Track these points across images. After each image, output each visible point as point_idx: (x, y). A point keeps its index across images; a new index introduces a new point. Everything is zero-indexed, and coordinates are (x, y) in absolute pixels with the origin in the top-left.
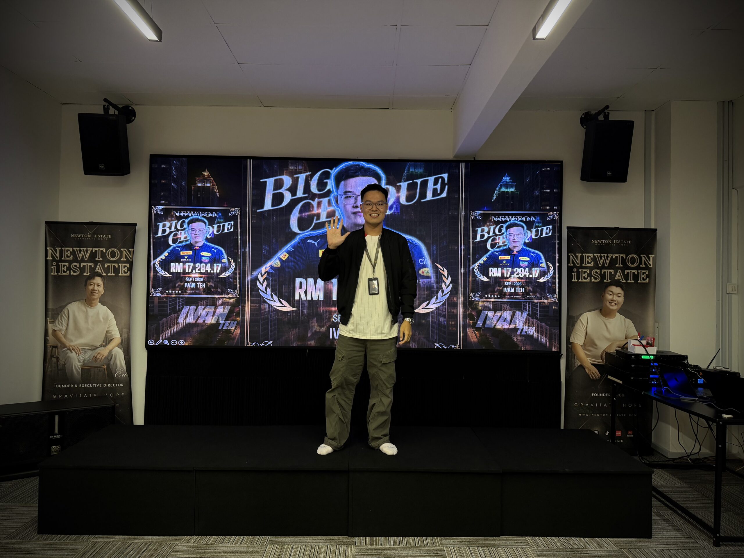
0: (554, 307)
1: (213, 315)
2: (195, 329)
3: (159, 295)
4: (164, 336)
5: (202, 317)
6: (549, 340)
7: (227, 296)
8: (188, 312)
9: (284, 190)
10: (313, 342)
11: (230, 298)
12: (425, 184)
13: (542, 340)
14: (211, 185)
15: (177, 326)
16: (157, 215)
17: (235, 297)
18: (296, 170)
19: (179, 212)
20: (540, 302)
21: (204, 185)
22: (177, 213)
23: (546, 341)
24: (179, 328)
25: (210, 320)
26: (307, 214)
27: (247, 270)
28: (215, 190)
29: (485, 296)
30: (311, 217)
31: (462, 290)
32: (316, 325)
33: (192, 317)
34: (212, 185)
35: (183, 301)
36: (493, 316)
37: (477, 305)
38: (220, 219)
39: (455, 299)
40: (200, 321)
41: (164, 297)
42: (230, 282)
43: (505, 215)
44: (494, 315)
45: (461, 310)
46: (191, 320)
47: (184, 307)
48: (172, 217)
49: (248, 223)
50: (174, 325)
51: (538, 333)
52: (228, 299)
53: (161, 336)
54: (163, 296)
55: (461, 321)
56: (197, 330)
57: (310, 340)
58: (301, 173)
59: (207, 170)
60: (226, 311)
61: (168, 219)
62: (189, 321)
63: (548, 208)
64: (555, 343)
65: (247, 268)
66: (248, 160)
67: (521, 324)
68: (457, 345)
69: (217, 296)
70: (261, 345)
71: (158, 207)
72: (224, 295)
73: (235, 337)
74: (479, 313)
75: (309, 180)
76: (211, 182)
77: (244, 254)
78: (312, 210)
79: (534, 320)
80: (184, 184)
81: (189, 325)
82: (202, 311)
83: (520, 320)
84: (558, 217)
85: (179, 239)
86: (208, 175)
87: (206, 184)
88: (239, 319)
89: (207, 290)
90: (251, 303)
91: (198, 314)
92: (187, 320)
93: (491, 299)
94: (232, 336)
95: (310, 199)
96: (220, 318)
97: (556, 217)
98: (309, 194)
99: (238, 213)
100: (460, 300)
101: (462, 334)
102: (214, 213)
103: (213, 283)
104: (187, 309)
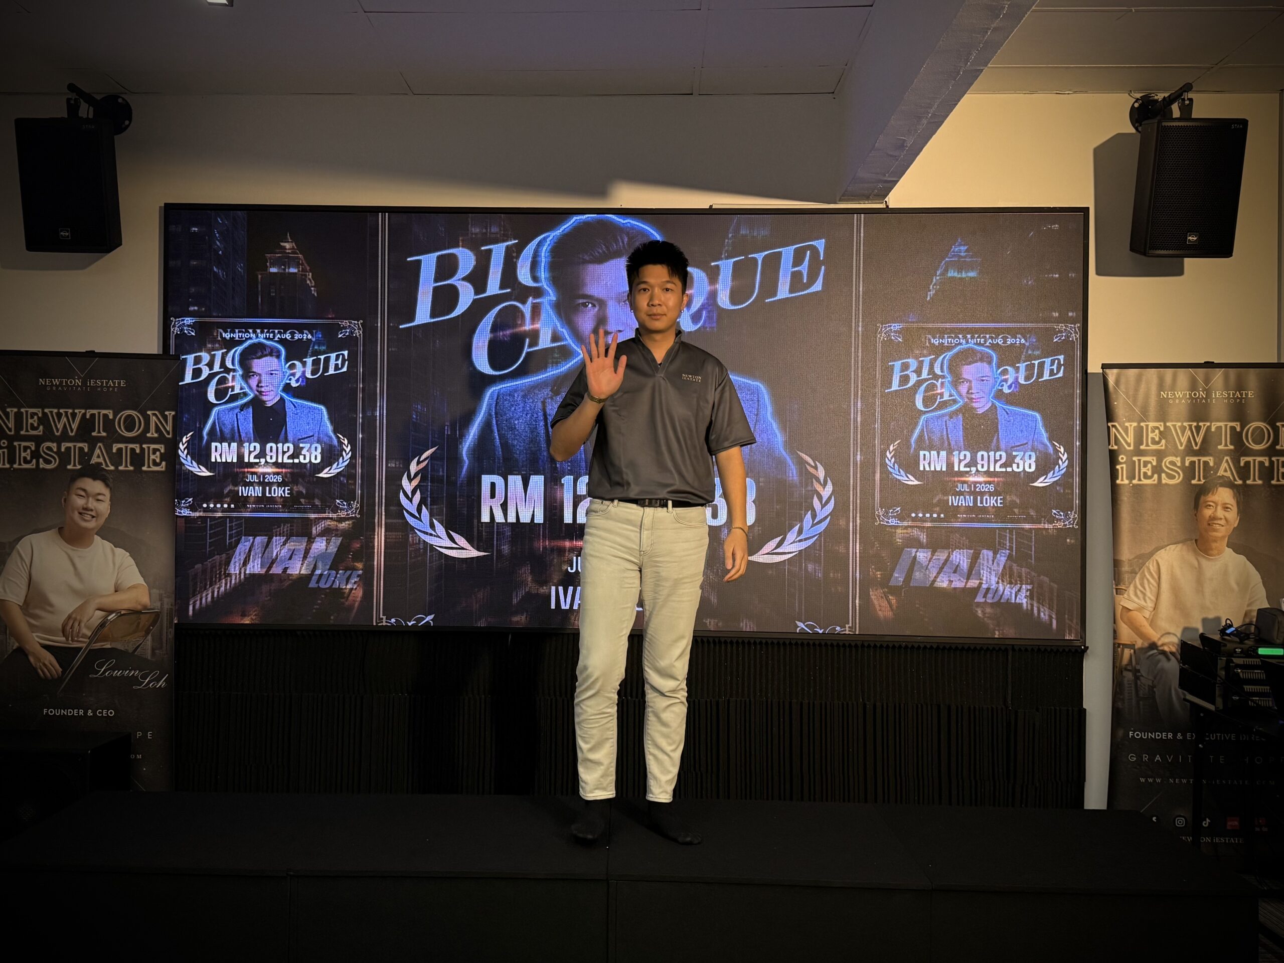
0: (1068, 540)
1: (305, 557)
2: (265, 588)
3: (186, 512)
4: (198, 602)
5: (281, 560)
6: (1056, 614)
7: (335, 516)
8: (250, 551)
9: (459, 280)
10: (523, 618)
11: (340, 520)
12: (773, 263)
13: (1042, 614)
14: (299, 271)
15: (226, 581)
16: (181, 336)
17: (352, 518)
18: (486, 233)
19: (229, 330)
20: (1037, 530)
21: (284, 269)
22: (226, 332)
23: (1051, 617)
24: (230, 586)
25: (298, 568)
26: (508, 332)
27: (377, 457)
28: (308, 282)
29: (910, 516)
30: (518, 341)
31: (858, 501)
32: (530, 579)
33: (260, 562)
34: (302, 271)
35: (240, 525)
36: (930, 561)
37: (892, 535)
38: (319, 346)
39: (842, 522)
40: (277, 570)
41: (200, 517)
42: (342, 483)
43: (954, 332)
44: (931, 559)
45: (855, 548)
46: (256, 567)
47: (241, 538)
48: (214, 341)
49: (379, 354)
50: (219, 581)
51: (1031, 597)
52: (337, 521)
53: (191, 603)
54: (197, 514)
55: (855, 572)
56: (270, 590)
57: (516, 613)
58: (496, 241)
59: (291, 239)
60: (333, 549)
61: (205, 345)
62: (252, 570)
63: (1056, 314)
64: (1072, 621)
65: (377, 453)
66: (380, 214)
67: (994, 579)
68: (847, 626)
69: (313, 516)
70: (410, 624)
71: (183, 320)
72: (329, 513)
73: (351, 607)
74: (897, 553)
75: (513, 257)
76: (297, 265)
77: (369, 425)
78: (519, 322)
79: (1023, 569)
80: (240, 268)
81: (253, 578)
82: (280, 548)
83: (990, 569)
84: (1078, 336)
85: (230, 390)
86: (293, 248)
87: (289, 268)
88: (360, 565)
89: (289, 503)
90: (386, 531)
91: (272, 554)
92: (248, 567)
93: (924, 521)
94: (347, 603)
95: (514, 300)
96: (320, 565)
97: (1075, 337)
98: (513, 290)
99: (358, 333)
100: (854, 523)
101: (857, 601)
102: (305, 331)
103: (303, 486)
104: (248, 544)
